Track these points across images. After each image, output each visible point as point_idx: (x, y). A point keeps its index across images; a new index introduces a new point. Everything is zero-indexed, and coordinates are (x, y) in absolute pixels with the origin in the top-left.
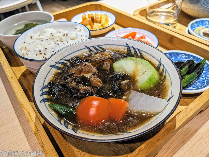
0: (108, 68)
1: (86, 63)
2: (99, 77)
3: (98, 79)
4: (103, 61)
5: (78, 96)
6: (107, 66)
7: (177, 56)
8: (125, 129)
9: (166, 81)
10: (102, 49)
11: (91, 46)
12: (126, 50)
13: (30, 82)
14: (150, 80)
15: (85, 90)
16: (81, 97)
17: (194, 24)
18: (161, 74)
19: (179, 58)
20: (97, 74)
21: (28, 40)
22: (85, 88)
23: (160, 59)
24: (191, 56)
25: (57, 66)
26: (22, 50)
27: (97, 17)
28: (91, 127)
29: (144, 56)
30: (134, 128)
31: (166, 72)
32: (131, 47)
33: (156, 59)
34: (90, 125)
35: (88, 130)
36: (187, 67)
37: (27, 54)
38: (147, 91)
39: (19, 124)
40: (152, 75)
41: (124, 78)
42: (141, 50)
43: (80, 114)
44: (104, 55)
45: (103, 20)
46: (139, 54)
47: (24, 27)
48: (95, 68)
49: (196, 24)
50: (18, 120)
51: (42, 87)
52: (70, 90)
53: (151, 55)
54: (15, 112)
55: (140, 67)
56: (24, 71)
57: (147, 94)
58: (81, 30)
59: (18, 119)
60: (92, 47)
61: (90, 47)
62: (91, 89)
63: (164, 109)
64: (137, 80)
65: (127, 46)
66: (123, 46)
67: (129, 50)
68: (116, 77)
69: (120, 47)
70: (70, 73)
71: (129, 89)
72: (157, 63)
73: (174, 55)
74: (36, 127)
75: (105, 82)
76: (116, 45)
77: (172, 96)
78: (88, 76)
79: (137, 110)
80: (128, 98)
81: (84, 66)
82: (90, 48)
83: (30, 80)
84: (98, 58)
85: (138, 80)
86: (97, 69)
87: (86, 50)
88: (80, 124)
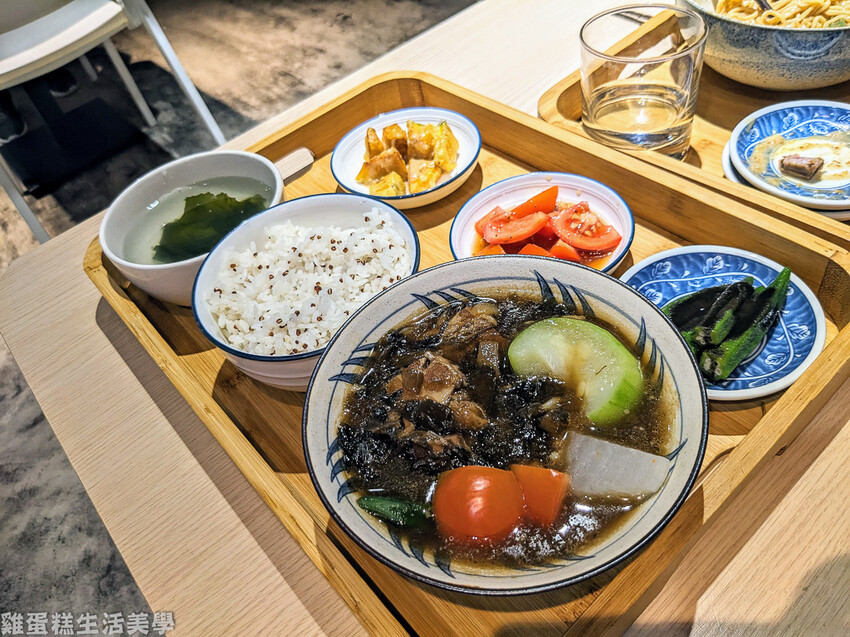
0: (495, 363)
1: (429, 354)
2: (474, 397)
3: (472, 405)
4: (475, 340)
5: (427, 465)
6: (488, 354)
7: (699, 264)
8: (570, 549)
9: (664, 390)
10: (465, 293)
11: (431, 291)
12: (536, 292)
13: (249, 403)
14: (620, 395)
15: (446, 448)
16: (437, 468)
17: (747, 131)
18: (649, 369)
19: (705, 269)
20: (465, 388)
21: (227, 279)
22: (443, 441)
23: (643, 320)
24: (745, 260)
25: (348, 375)
26: (218, 317)
27: (414, 136)
28: (482, 551)
29: (593, 309)
30: (593, 544)
31: (662, 363)
32: (552, 283)
33: (631, 319)
34: (478, 547)
35: (475, 562)
36: (728, 313)
37: (235, 327)
38: (615, 429)
39: (256, 543)
40: (625, 381)
41: (545, 393)
42: (583, 291)
43: (445, 519)
44: (473, 317)
45: (439, 148)
46: (578, 303)
47: (183, 212)
48: (456, 367)
49: (756, 130)
50: (246, 532)
51: (327, 451)
52: (403, 450)
53: (615, 308)
54: (233, 508)
55: (587, 349)
56: (220, 367)
57: (615, 438)
58: (383, 222)
59: (247, 526)
60: (435, 294)
61: (428, 294)
62: (461, 442)
63: (664, 484)
64: (582, 395)
65: (538, 280)
66: (528, 279)
67: (547, 290)
68: (521, 392)
69: (519, 283)
70: (390, 393)
71: (564, 426)
72: (634, 333)
73: (689, 263)
74: (325, 557)
75: (492, 412)
76: (504, 278)
77: (684, 443)
78: (441, 397)
79: (595, 493)
80: (564, 456)
81: (425, 366)
82: (430, 297)
83: (248, 397)
84: (458, 331)
85: (587, 394)
86: (464, 370)
87: (419, 305)
88: (451, 547)
